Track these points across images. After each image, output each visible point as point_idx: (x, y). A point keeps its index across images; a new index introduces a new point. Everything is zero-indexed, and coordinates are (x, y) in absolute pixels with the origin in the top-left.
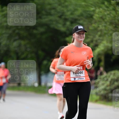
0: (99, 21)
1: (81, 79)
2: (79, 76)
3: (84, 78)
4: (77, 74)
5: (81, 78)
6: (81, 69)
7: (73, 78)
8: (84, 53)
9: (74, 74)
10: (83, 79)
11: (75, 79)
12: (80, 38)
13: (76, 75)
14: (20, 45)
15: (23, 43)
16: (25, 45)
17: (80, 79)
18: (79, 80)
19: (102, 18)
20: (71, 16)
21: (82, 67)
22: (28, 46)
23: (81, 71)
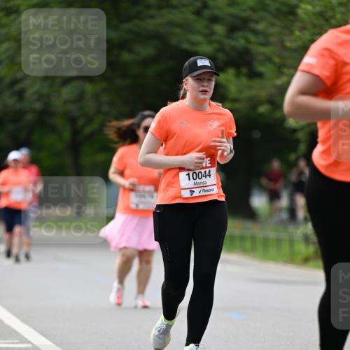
0: (315, 26)
1: (208, 191)
2: (203, 183)
3: (215, 187)
4: (198, 180)
5: (205, 188)
6: (208, 165)
7: (189, 190)
8: (215, 125)
9: (189, 179)
10: (213, 190)
11: (192, 192)
12: (202, 91)
13: (195, 181)
14: (81, 97)
15: (89, 88)
16: (96, 96)
17: (205, 191)
18: (202, 194)
19: (321, 14)
20: (233, 10)
21: (209, 159)
22: (105, 98)
23: (207, 170)
